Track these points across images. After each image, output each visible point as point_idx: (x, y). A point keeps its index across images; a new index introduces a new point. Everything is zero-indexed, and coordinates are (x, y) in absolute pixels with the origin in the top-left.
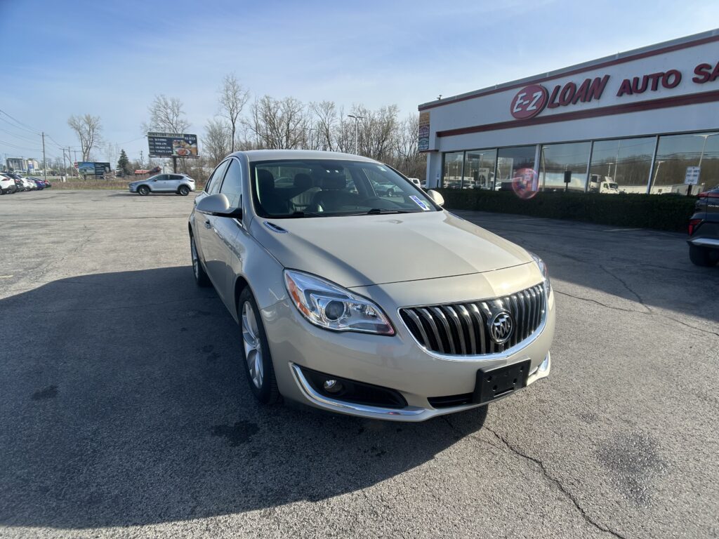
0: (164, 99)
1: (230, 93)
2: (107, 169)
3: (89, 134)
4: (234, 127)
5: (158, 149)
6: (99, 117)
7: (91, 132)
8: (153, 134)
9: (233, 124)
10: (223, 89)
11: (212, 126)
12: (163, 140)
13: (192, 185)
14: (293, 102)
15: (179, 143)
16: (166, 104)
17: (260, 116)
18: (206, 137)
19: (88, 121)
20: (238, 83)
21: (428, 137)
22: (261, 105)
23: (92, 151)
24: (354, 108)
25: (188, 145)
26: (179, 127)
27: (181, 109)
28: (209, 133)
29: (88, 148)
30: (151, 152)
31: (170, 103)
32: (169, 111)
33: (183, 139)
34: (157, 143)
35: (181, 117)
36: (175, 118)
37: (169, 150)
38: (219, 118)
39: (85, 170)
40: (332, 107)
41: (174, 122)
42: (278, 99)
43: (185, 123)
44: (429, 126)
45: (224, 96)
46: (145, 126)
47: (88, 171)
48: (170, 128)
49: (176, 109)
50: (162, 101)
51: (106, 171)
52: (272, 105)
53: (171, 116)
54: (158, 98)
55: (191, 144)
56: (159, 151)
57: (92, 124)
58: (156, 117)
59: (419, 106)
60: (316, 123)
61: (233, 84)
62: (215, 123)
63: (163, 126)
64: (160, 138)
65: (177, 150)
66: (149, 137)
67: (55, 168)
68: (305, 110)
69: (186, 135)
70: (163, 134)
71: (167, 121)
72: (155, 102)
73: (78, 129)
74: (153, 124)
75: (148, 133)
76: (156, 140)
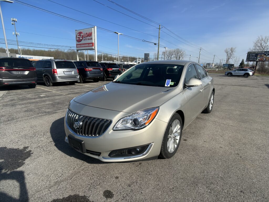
0: (262, 37)
2: (232, 66)
5: (250, 59)
6: (236, 48)
7: (231, 53)
8: (250, 52)
12: (254, 54)
13: (251, 73)
15: (261, 55)
16: (262, 39)
23: (230, 60)
25: (265, 56)
29: (229, 59)
30: (247, 60)
31: (264, 38)
32: (263, 42)
33: (264, 54)
34: (250, 56)
36: (265, 44)
37: (255, 58)
39: (225, 67)
41: (264, 47)
47: (226, 67)
49: (266, 40)
51: (232, 67)
53: (263, 44)
54: (259, 37)
56: (251, 59)
57: (233, 50)
58: (256, 45)
63: (258, 48)
64: (252, 54)
65: (259, 59)
66: (248, 54)
67: (219, 66)
69: (265, 52)
70: (254, 52)
71: (261, 46)
72: (257, 39)
73: (227, 53)
74: (254, 48)
75: (248, 52)
76: (250, 55)
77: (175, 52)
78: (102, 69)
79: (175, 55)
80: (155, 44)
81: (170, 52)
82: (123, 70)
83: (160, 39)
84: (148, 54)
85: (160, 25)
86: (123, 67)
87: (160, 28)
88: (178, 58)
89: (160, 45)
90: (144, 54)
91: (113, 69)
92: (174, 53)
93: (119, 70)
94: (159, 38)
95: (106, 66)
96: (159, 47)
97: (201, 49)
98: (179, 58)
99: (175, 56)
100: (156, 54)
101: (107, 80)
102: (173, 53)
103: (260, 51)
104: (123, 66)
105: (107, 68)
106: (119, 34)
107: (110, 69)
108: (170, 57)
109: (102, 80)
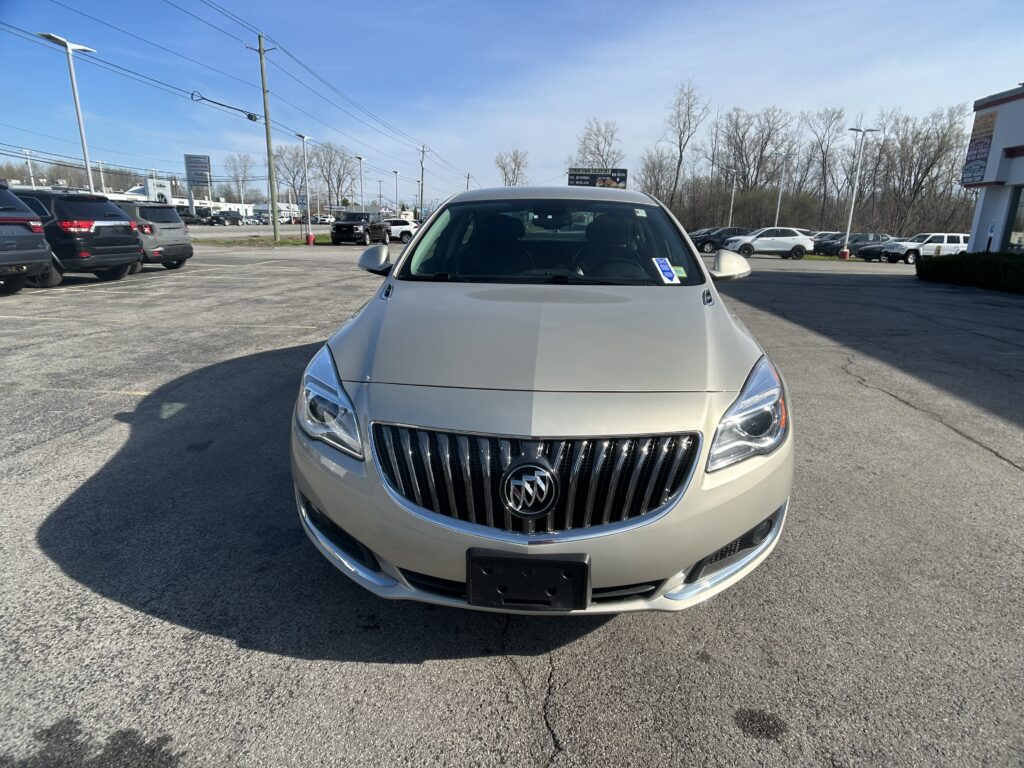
0: (597, 123)
1: (683, 109)
3: (514, 173)
4: (681, 156)
6: (526, 152)
8: (575, 170)
9: (681, 152)
10: (673, 103)
11: (650, 157)
12: (585, 178)
14: (776, 114)
15: (604, 181)
16: (599, 130)
17: (722, 138)
18: (640, 171)
19: (516, 158)
20: (696, 93)
21: (985, 159)
22: (724, 122)
24: (883, 116)
25: (614, 184)
26: (610, 160)
27: (616, 136)
28: (644, 167)
31: (603, 129)
32: (601, 139)
33: (610, 176)
34: (577, 182)
35: (615, 146)
36: (607, 148)
38: (661, 145)
40: (839, 116)
41: (605, 154)
42: (751, 112)
43: (619, 154)
44: (990, 137)
45: (675, 114)
46: (570, 159)
48: (598, 162)
49: (610, 135)
50: (595, 125)
52: (742, 121)
53: (602, 146)
54: (590, 124)
55: (618, 183)
57: (518, 161)
58: (584, 149)
59: (976, 103)
60: (807, 144)
61: (689, 95)
62: (654, 152)
63: (591, 159)
64: (582, 175)
66: (570, 175)
68: (794, 126)
69: (614, 171)
70: (586, 170)
71: (597, 152)
72: (586, 128)
73: (504, 168)
74: (581, 157)
75: (570, 169)
76: (577, 178)
77: (318, 155)
78: (39, 224)
79: (322, 167)
80: (251, 117)
81: (297, 154)
82: (147, 230)
83: (268, 96)
84: (204, 157)
85: (259, 37)
86: (143, 215)
87: (263, 47)
88: (335, 181)
89: (271, 124)
90: (183, 160)
91: (97, 224)
92: (314, 160)
93: (128, 229)
94: (264, 92)
95: (49, 210)
96: (271, 131)
97: (423, 152)
98: (340, 180)
99: (319, 171)
100: (234, 160)
101: (66, 282)
102: (311, 158)
103: (595, 166)
104: (138, 211)
105: (56, 218)
106: (71, 47)
107: (79, 227)
108: (301, 175)
109: (39, 280)
